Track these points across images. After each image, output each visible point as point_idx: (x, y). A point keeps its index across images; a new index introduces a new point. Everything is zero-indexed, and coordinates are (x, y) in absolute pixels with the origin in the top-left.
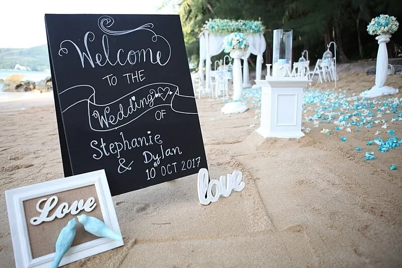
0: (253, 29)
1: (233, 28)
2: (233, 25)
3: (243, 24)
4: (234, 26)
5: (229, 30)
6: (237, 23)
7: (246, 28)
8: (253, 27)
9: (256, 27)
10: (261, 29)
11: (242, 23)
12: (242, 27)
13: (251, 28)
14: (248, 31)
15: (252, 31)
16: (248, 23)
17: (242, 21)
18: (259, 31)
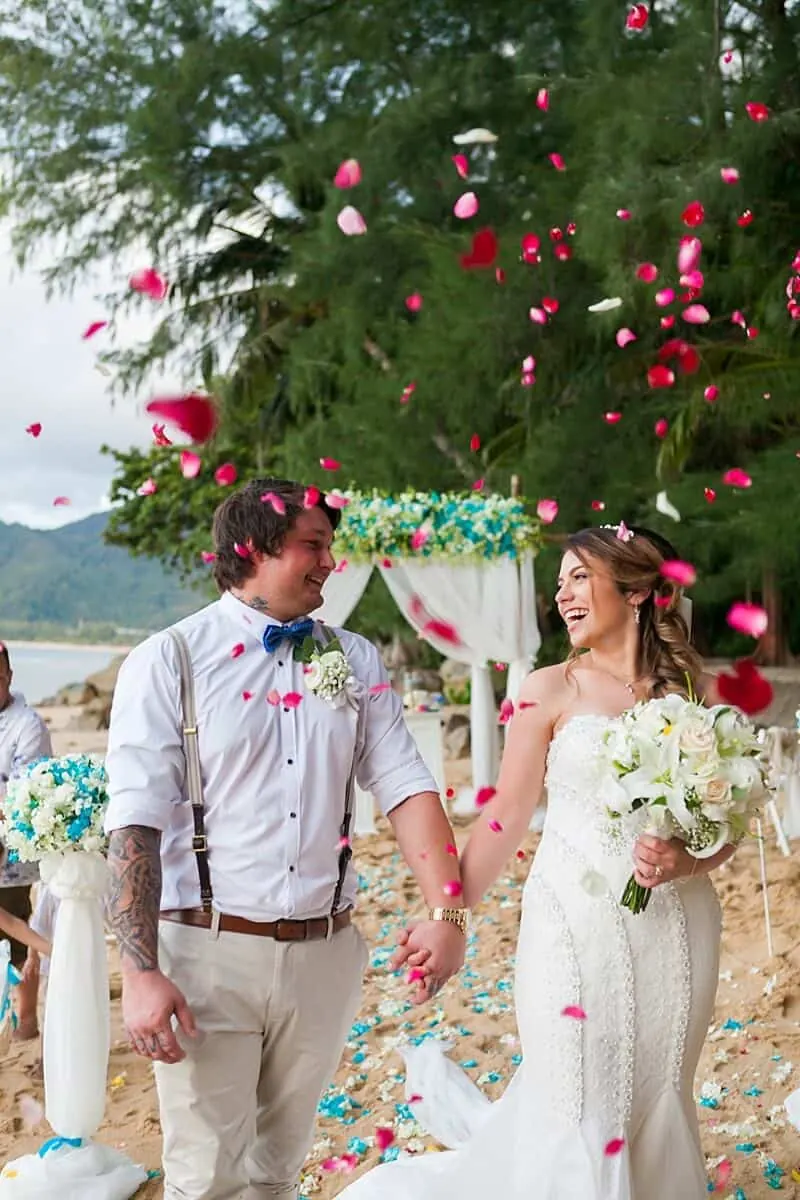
0: (476, 539)
1: (371, 533)
2: (372, 520)
3: (426, 514)
4: (380, 523)
5: (356, 541)
6: (395, 509)
7: (442, 532)
8: (479, 528)
9: (491, 526)
10: (520, 535)
11: (418, 509)
12: (418, 525)
13: (465, 533)
14: (451, 546)
15: (470, 546)
16: (454, 506)
17: (420, 496)
18: (507, 545)
